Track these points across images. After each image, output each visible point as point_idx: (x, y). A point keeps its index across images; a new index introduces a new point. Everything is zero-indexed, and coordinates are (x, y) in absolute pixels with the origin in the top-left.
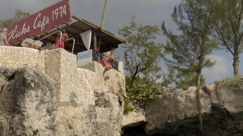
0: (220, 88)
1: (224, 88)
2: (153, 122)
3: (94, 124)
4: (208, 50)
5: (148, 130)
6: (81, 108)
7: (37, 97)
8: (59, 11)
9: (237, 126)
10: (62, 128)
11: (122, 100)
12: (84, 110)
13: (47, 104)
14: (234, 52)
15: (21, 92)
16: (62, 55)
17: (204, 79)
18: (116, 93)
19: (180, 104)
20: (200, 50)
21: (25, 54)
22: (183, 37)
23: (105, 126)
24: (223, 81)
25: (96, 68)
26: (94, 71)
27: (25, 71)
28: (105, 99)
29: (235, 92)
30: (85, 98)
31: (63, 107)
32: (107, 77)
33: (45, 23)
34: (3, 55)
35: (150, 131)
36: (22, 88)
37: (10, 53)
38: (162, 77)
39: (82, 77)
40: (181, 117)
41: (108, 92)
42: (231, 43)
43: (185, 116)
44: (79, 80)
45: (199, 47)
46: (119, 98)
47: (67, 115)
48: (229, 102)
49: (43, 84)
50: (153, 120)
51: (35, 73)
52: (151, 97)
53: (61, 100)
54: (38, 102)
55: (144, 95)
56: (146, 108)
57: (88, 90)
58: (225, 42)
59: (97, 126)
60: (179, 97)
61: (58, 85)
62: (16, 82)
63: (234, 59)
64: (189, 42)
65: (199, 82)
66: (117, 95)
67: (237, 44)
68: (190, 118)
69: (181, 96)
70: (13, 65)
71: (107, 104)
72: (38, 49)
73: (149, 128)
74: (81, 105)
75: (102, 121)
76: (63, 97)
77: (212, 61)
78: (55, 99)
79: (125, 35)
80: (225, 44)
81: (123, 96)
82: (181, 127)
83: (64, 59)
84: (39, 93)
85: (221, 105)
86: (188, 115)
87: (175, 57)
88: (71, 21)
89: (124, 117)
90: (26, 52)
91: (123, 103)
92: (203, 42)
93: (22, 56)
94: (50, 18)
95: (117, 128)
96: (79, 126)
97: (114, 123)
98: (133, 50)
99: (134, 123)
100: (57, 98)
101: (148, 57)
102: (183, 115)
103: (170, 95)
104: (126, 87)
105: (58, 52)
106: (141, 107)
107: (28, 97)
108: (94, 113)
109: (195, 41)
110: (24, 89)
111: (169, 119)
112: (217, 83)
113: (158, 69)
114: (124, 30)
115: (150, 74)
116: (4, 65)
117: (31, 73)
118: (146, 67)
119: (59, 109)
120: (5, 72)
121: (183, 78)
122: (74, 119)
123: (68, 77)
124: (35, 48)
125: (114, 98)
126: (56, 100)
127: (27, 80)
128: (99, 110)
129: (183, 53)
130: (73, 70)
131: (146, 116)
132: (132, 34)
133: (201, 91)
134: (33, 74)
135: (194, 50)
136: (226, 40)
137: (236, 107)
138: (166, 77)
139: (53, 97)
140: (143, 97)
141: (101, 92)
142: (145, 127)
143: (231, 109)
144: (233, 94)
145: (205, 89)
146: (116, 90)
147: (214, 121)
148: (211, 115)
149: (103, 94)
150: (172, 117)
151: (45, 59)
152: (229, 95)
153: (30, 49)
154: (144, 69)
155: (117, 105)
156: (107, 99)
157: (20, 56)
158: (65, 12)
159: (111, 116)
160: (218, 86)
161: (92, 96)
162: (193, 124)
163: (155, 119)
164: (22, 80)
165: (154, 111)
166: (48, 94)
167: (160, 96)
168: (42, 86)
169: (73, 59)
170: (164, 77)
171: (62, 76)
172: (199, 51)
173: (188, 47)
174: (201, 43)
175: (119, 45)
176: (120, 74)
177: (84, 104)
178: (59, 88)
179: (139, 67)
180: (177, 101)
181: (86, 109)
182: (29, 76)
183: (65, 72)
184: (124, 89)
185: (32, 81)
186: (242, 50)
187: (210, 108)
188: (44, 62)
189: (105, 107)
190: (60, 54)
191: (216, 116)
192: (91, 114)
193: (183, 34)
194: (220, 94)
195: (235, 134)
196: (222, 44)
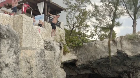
0: (123, 40)
1: (125, 41)
2: (81, 60)
3: (43, 60)
4: (118, 16)
5: (78, 65)
6: (35, 51)
7: (8, 44)
9: (133, 64)
10: (23, 63)
11: (62, 46)
12: (37, 52)
13: (14, 48)
14: (133, 18)
16: (24, 18)
17: (116, 34)
18: (58, 41)
19: (97, 50)
20: (113, 15)
21: (1, 18)
22: (103, 7)
23: (50, 62)
24: (125, 36)
25: (46, 26)
26: (45, 28)
27: (1, 28)
28: (51, 45)
29: (132, 43)
30: (38, 45)
31: (24, 50)
35: (79, 66)
38: (90, 31)
39: (36, 32)
40: (98, 57)
41: (53, 41)
42: (132, 12)
43: (101, 57)
44: (35, 33)
45: (112, 14)
46: (60, 45)
47: (27, 55)
48: (128, 49)
50: (81, 59)
51: (7, 29)
52: (80, 44)
53: (23, 46)
54: (8, 47)
55: (76, 43)
56: (77, 51)
57: (40, 40)
58: (128, 11)
59: (45, 62)
60: (97, 45)
61: (21, 37)
63: (133, 22)
64: (106, 10)
65: (111, 35)
66: (59, 43)
67: (135, 13)
68: (104, 58)
69: (99, 44)
71: (52, 48)
73: (78, 64)
74: (36, 49)
75: (49, 59)
76: (24, 44)
77: (120, 23)
78: (19, 45)
79: (66, 4)
80: (128, 13)
81: (63, 44)
82: (98, 63)
83: (26, 21)
84: (9, 42)
85: (123, 51)
86: (103, 56)
87: (97, 19)
89: (63, 56)
90: (2, 16)
91: (63, 47)
92: (116, 10)
95: (58, 63)
96: (34, 62)
97: (57, 60)
98: (71, 13)
99: (69, 61)
100: (20, 45)
101: (81, 18)
102: (99, 56)
103: (92, 43)
105: (21, 16)
106: (74, 50)
107: (3, 44)
108: (43, 54)
109: (110, 10)
111: (91, 58)
112: (121, 37)
113: (87, 26)
114: (66, 1)
115: (82, 29)
117: (5, 29)
118: (79, 25)
119: (21, 51)
121: (103, 33)
122: (30, 58)
123: (28, 32)
124: (7, 14)
125: (57, 45)
126: (20, 46)
127: (2, 34)
128: (47, 52)
129: (102, 17)
130: (31, 27)
131: (77, 56)
132: (71, 4)
133: (111, 42)
134: (6, 30)
135: (110, 15)
136: (129, 10)
137: (132, 52)
138: (92, 31)
139: (18, 44)
141: (49, 41)
142: (76, 63)
143: (129, 54)
144: (131, 45)
145: (114, 41)
146: (59, 40)
147: (119, 61)
148: (117, 57)
149: (50, 42)
150: (93, 57)
151: (14, 20)
152: (128, 45)
153: (4, 14)
155: (59, 49)
156: (52, 46)
159: (54, 56)
160: (122, 39)
161: (43, 44)
162: (106, 62)
163: (82, 58)
165: (82, 53)
166: (15, 42)
167: (86, 44)
168: (11, 37)
169: (31, 21)
170: (91, 31)
171: (24, 31)
172: (113, 17)
173: (105, 14)
174: (114, 11)
175: (61, 12)
176: (62, 29)
177: (37, 48)
178: (22, 39)
179: (75, 25)
180: (96, 47)
181: (38, 52)
182: (3, 31)
183: (26, 29)
184: (64, 39)
185: (5, 35)
186: (138, 17)
187: (116, 52)
188: (13, 22)
189: (51, 50)
190: (23, 18)
191: (120, 58)
192: (42, 54)
194: (123, 44)
195: (132, 69)
196: (126, 13)
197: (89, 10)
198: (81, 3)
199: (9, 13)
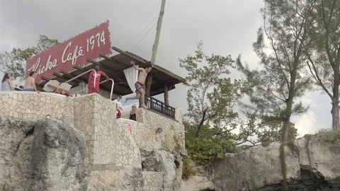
0: (311, 144)
1: (317, 144)
4: (299, 90)
6: (122, 173)
7: (63, 158)
8: (96, 39)
11: (180, 159)
13: (76, 167)
14: (332, 94)
15: (42, 152)
16: (96, 102)
17: (296, 130)
18: (171, 150)
19: (257, 166)
20: (288, 90)
21: (48, 102)
22: (265, 73)
24: (316, 135)
25: (144, 117)
26: (142, 122)
27: (47, 125)
28: (155, 160)
29: (332, 150)
30: (128, 159)
31: (97, 172)
32: (159, 129)
33: (77, 55)
34: (19, 103)
36: (44, 147)
37: (28, 100)
38: (238, 127)
39: (123, 131)
40: (259, 183)
41: (161, 150)
42: (328, 82)
43: (265, 182)
44: (120, 134)
45: (286, 87)
46: (176, 157)
47: (103, 182)
48: (324, 163)
49: (70, 141)
50: (222, 187)
51: (60, 127)
52: (219, 156)
53: (95, 162)
54: (64, 165)
55: (210, 153)
56: (213, 170)
57: (132, 148)
58: (320, 80)
60: (257, 157)
61: (90, 143)
62: (35, 139)
63: (333, 104)
64: (273, 80)
65: (287, 134)
66: (172, 153)
67: (336, 83)
68: (272, 185)
69: (260, 155)
70: (31, 116)
71: (157, 166)
72: (65, 94)
74: (123, 168)
75: (151, 189)
76: (97, 158)
77: (304, 105)
78: (86, 160)
79: (188, 69)
80: (320, 83)
81: (181, 155)
83: (100, 108)
84: (66, 154)
85: (313, 167)
86: (269, 181)
87: (253, 100)
88: (111, 53)
89: (183, 182)
90: (49, 98)
91: (181, 163)
92: (293, 79)
93: (44, 104)
94: (84, 49)
98: (198, 89)
100: (90, 160)
101: (220, 99)
102: (262, 180)
103: (244, 153)
104: (186, 142)
105: (91, 98)
106: (206, 169)
107: (51, 159)
108: (140, 179)
109: (281, 78)
110: (46, 149)
111: (243, 186)
112: (308, 137)
113: (233, 116)
114: (187, 61)
115: (223, 123)
116: (21, 117)
117: (55, 127)
118: (216, 113)
119: (91, 174)
120: (22, 126)
121: (268, 128)
122: (111, 188)
123: (105, 131)
125: (168, 157)
126: (88, 162)
127: (50, 137)
128: (147, 175)
129: (264, 95)
130: (112, 121)
131: (213, 181)
132: (198, 68)
133: (286, 149)
134: (58, 129)
135: (280, 91)
136: (322, 78)
137: (334, 170)
138: (245, 127)
139: (83, 159)
140: (209, 155)
141: (150, 151)
143: (327, 173)
144: (329, 152)
145: (292, 146)
146: (172, 146)
147: (305, 189)
148: (300, 182)
149: (152, 152)
150: (247, 183)
151: (75, 107)
152: (324, 154)
153: (54, 94)
154: (213, 116)
155: (172, 168)
156: (158, 160)
157: (41, 104)
158: (103, 41)
159: (163, 182)
160: (310, 142)
161: (137, 156)
163: (225, 186)
164: (44, 137)
165: (223, 174)
166: (77, 155)
167: (232, 155)
168: (69, 144)
169: (111, 107)
170: (241, 126)
171: (96, 130)
172: (287, 93)
173: (271, 87)
174: (289, 80)
176: (178, 124)
177: (126, 167)
178: (92, 146)
179: (206, 113)
180: (254, 161)
181: (128, 174)
182: (52, 131)
183: (101, 125)
184: (183, 145)
185: (56, 138)
187: (298, 171)
188: (73, 111)
189: (155, 170)
190: (93, 101)
191: (308, 183)
192: (136, 181)
193: (265, 69)
194: (312, 153)
196: (316, 83)
197: (236, 80)
198: (218, 67)
199: (65, 91)
